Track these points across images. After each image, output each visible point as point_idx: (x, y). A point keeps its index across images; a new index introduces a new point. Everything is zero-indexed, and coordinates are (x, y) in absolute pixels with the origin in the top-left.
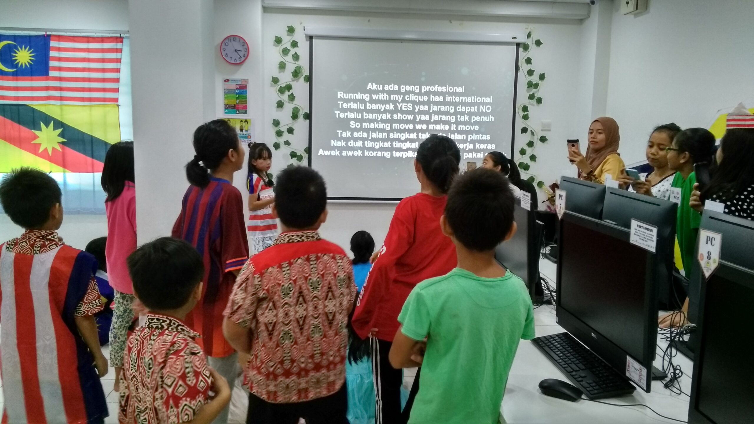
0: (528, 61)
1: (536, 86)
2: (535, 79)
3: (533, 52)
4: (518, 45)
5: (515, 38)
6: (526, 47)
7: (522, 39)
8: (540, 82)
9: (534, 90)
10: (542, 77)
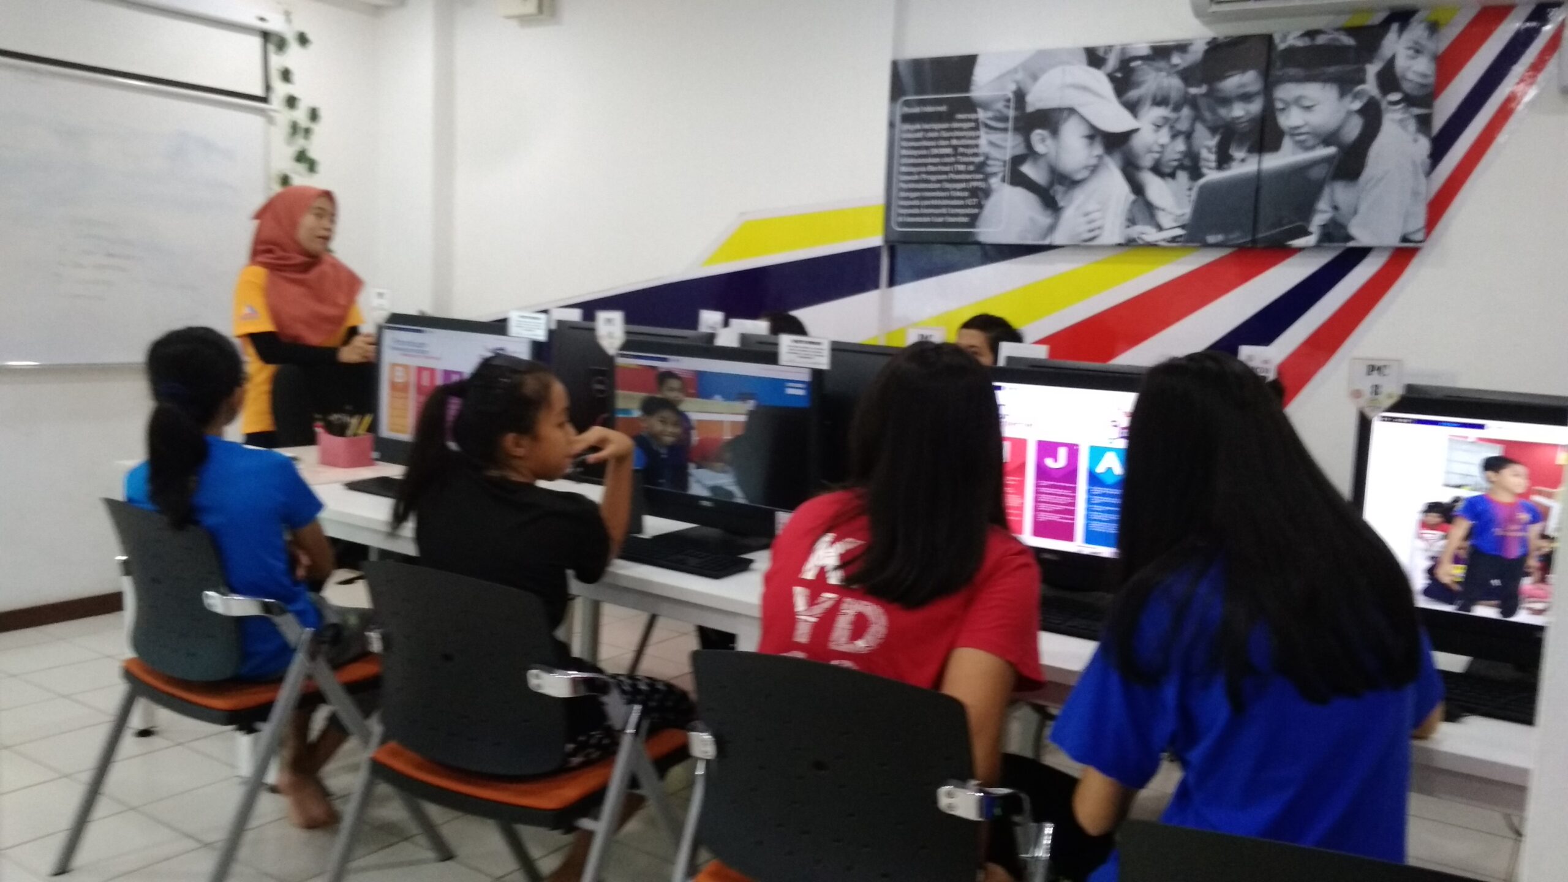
0: (286, 75)
1: (307, 132)
2: (300, 115)
3: (293, 57)
4: (266, 35)
5: (262, 19)
6: (281, 44)
7: (276, 24)
8: (313, 126)
9: (300, 142)
10: (314, 115)
